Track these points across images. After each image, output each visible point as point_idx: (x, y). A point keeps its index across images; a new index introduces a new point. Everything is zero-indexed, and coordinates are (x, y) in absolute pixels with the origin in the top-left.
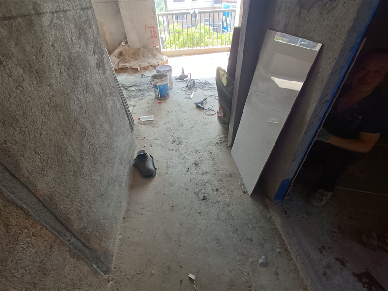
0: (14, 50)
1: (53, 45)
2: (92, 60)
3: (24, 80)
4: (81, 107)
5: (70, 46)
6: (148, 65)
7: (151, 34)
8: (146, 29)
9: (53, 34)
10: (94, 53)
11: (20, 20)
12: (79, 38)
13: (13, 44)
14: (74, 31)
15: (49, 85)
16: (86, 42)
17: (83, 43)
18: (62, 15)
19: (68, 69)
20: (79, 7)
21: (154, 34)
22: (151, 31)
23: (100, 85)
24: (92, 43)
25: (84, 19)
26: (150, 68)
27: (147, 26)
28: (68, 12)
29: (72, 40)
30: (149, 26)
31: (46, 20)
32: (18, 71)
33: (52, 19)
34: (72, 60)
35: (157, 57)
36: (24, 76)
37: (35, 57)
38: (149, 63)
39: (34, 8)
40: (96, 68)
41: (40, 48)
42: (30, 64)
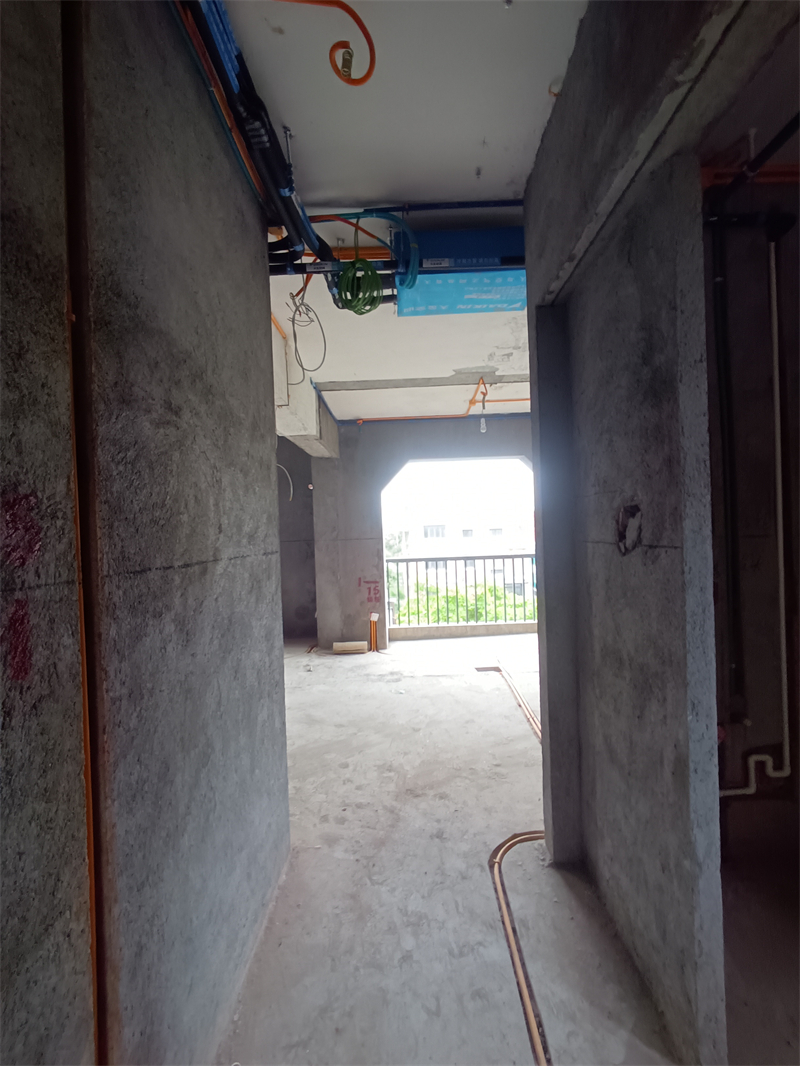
0: (177, 601)
1: (216, 599)
3: (170, 641)
4: (219, 704)
5: (235, 603)
7: (369, 594)
8: (360, 585)
9: (222, 585)
12: (250, 592)
13: (179, 594)
14: (246, 582)
15: (193, 655)
16: (257, 600)
17: (253, 600)
18: (239, 562)
21: (375, 594)
22: (369, 589)
23: (258, 673)
27: (362, 580)
28: (248, 558)
29: (240, 595)
30: (367, 580)
31: (220, 568)
32: (170, 628)
33: (227, 567)
34: (231, 624)
36: (173, 635)
37: (192, 613)
39: (214, 555)
41: (202, 601)
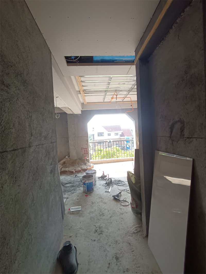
0: (9, 165)
1: (31, 161)
2: (49, 168)
3: (6, 183)
4: (33, 200)
5: (39, 162)
6: (80, 169)
7: (85, 152)
8: (82, 150)
9: (33, 156)
10: (51, 165)
11: (20, 150)
12: (46, 156)
14: (44, 153)
15: (19, 186)
16: (49, 159)
17: (47, 159)
19: (34, 175)
20: (50, 142)
21: (86, 152)
22: (85, 150)
23: (49, 184)
24: (52, 159)
25: (51, 147)
26: (82, 171)
27: (83, 148)
29: (41, 158)
30: (84, 148)
32: (5, 178)
34: (37, 170)
35: (87, 164)
36: (7, 180)
37: (18, 169)
38: (81, 168)
39: (29, 145)
40: (50, 173)
41: (24, 163)
42: (14, 173)
